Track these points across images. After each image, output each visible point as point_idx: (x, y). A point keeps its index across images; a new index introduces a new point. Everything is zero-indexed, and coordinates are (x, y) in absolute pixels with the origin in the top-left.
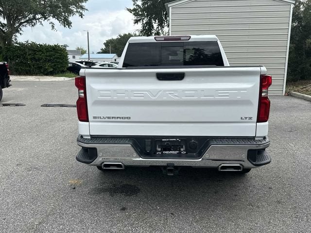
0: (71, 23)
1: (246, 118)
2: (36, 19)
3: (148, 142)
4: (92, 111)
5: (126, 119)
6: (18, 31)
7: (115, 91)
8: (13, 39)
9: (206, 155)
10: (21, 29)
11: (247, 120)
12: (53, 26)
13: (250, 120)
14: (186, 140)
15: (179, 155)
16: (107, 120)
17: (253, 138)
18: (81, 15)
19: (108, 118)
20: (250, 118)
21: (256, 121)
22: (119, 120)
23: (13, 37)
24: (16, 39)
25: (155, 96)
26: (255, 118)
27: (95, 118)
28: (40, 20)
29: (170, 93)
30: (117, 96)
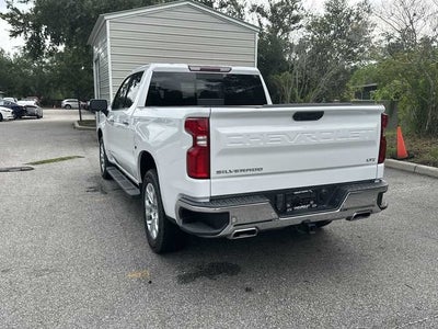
3: (280, 197)
4: (216, 164)
5: (257, 171)
7: (248, 135)
9: (344, 204)
11: (371, 162)
13: (373, 162)
14: (317, 189)
15: (311, 210)
16: (234, 174)
19: (236, 171)
20: (374, 160)
21: (377, 162)
22: (249, 173)
25: (292, 140)
27: (218, 172)
30: (250, 142)
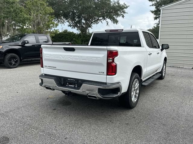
0: (118, 21)
1: (101, 72)
2: (99, 20)
3: (62, 79)
6: (90, 27)
7: (50, 55)
8: (87, 31)
10: (92, 25)
11: (102, 73)
12: (107, 23)
13: (103, 74)
14: (77, 80)
17: (106, 83)
18: (123, 17)
20: (103, 73)
21: (106, 74)
23: (87, 30)
24: (89, 31)
25: (63, 58)
26: (105, 73)
27: (45, 66)
28: (101, 20)
29: (69, 57)
30: (51, 57)
